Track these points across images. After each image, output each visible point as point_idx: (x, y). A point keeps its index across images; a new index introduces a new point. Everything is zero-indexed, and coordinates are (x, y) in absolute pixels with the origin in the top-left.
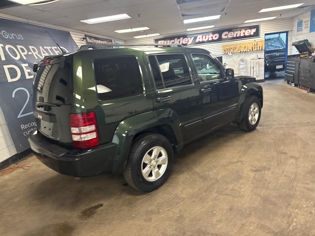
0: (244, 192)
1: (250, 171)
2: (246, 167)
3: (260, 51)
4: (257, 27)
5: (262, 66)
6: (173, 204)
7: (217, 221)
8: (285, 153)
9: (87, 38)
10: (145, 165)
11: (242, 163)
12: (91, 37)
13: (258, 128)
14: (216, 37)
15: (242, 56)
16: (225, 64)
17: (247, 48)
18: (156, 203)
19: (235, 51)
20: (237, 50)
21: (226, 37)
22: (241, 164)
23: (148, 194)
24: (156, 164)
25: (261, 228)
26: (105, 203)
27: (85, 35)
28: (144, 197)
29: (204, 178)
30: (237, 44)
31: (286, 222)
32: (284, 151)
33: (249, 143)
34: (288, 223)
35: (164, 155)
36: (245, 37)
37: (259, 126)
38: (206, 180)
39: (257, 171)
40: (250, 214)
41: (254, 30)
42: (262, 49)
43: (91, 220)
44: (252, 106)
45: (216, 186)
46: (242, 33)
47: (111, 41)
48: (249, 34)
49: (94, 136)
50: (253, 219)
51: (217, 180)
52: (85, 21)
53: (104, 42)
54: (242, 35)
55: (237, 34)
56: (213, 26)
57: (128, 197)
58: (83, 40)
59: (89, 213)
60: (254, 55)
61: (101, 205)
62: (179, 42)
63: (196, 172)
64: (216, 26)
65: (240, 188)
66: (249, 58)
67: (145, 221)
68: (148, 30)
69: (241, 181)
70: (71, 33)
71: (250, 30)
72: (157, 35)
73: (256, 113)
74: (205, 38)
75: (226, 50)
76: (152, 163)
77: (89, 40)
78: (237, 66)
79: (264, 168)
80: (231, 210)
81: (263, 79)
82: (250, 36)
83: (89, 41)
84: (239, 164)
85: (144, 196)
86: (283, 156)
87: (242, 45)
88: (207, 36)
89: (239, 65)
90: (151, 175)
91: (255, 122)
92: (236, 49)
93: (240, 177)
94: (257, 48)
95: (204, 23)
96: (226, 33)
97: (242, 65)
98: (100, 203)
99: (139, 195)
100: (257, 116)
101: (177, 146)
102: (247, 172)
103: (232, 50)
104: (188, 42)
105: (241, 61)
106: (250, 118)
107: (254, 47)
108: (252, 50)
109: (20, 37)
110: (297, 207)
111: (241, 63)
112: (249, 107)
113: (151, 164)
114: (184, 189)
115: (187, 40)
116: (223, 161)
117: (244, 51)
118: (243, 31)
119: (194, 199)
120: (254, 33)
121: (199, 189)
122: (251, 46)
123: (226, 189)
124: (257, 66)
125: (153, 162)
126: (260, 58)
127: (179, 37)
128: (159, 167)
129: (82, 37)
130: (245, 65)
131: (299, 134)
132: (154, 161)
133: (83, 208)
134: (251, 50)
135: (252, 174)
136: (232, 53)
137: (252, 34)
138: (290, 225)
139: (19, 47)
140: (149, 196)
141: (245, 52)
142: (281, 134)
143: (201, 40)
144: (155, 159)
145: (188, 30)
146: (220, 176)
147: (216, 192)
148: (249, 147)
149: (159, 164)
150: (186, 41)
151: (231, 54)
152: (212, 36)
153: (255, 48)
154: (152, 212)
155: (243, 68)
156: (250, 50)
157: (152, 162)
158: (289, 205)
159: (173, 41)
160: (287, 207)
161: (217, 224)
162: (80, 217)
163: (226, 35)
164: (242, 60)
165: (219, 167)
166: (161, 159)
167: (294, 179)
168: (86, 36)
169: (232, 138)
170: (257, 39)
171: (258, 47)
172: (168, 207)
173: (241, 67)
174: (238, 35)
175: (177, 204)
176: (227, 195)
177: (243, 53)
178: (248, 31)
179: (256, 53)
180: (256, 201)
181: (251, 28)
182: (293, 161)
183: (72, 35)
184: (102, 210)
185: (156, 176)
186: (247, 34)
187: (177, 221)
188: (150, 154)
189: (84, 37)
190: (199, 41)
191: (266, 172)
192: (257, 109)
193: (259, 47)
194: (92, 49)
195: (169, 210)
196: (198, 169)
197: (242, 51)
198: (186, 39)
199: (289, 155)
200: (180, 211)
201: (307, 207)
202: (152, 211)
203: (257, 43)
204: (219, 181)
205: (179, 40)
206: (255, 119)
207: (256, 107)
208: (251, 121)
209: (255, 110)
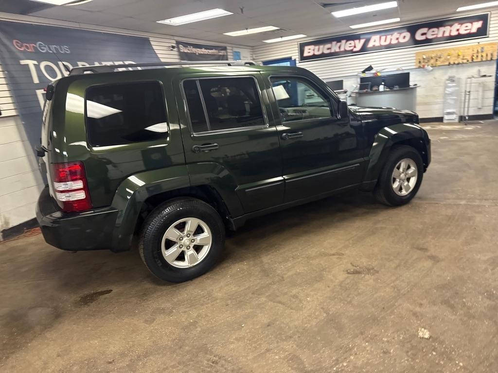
0: (308, 302)
1: (344, 271)
2: (341, 264)
3: (488, 62)
4: (484, 19)
5: (490, 90)
6: (196, 305)
7: (236, 339)
8: (424, 249)
9: (180, 46)
10: (169, 244)
11: (340, 257)
12: (186, 45)
14: (404, 37)
15: (453, 72)
16: (414, 87)
17: (461, 57)
18: (175, 300)
19: (439, 63)
20: (443, 62)
21: (423, 38)
22: (337, 258)
23: (175, 285)
24: (190, 244)
25: (291, 359)
26: (115, 289)
27: (176, 41)
28: (168, 289)
29: (265, 273)
30: (443, 50)
31: (334, 358)
32: (425, 247)
33: (379, 226)
34: (337, 360)
35: (207, 234)
36: (459, 37)
38: (268, 276)
39: (356, 272)
40: (291, 337)
41: (478, 25)
42: (491, 59)
43: (86, 309)
45: (275, 286)
46: (452, 30)
47: (225, 49)
48: (467, 32)
49: (81, 195)
50: (290, 346)
51: (283, 277)
52: (167, 22)
53: (211, 51)
54: (454, 33)
55: (444, 32)
56: (398, 20)
57: (148, 285)
58: (172, 50)
59: (87, 300)
60: (473, 71)
61: (109, 291)
62: (340, 47)
63: (262, 262)
64: (402, 19)
65: (308, 295)
66: (463, 74)
67: (146, 321)
68: (277, 30)
69: (316, 286)
70: (151, 39)
71: (469, 25)
72: (301, 37)
73: (413, 176)
74: (385, 41)
75: (422, 61)
76: (183, 241)
77: (183, 49)
78: (441, 89)
79: (369, 270)
80: (268, 326)
81: (491, 112)
82: (470, 36)
83: (182, 51)
84: (334, 258)
85: (170, 287)
86: (417, 254)
87: (452, 52)
88: (388, 36)
89: (446, 87)
90: (181, 257)
91: (406, 191)
92: (442, 60)
93: (320, 278)
94: (482, 56)
95: (374, 16)
96: (424, 30)
97: (450, 87)
98: (110, 288)
99: (164, 285)
100: (413, 182)
101: (232, 220)
102: (338, 274)
103: (432, 61)
104: (355, 47)
105: (448, 80)
106: (395, 185)
107: (475, 55)
108: (473, 59)
109: (65, 49)
110: (372, 339)
111: (449, 85)
113: (182, 244)
114: (227, 285)
115: (353, 45)
116: (313, 251)
117: (456, 62)
118: (456, 26)
119: (229, 302)
120: (479, 29)
121: (249, 288)
122: (470, 52)
123: (286, 294)
124: (481, 89)
125: (186, 241)
126: (485, 76)
127: (338, 39)
128: (198, 248)
129: (170, 45)
130: (457, 88)
131: (478, 218)
132: (186, 238)
133: (86, 292)
134: (470, 61)
135: (341, 276)
136: (432, 67)
137: (474, 30)
138: (336, 364)
139: (60, 63)
140: (174, 289)
141: (458, 64)
142: (447, 216)
143: (377, 44)
144: (188, 237)
145: (353, 27)
146: (290, 273)
147: (267, 297)
148: (373, 232)
149: (196, 244)
150: (351, 45)
151: (431, 68)
152: (398, 37)
153: (477, 56)
154: (162, 311)
155: (451, 94)
156: (468, 61)
157: (184, 239)
158: (362, 333)
159: (328, 46)
160: (356, 336)
161: (233, 343)
162: (76, 303)
163: (423, 34)
164: (451, 79)
165: (299, 260)
166: (202, 236)
167: (405, 294)
168: (178, 43)
169: (357, 216)
170: (483, 41)
171: (484, 55)
172: (186, 308)
173: (449, 90)
174: (447, 34)
175: (202, 305)
176: (280, 302)
177: (455, 66)
178: (467, 27)
179: (480, 66)
180: (315, 318)
181: (472, 19)
182: (428, 264)
183: (152, 43)
184: (105, 299)
185: (190, 262)
186: (463, 32)
187: (183, 329)
188: (181, 227)
189: (174, 45)
190: (374, 46)
191: (367, 277)
192: (413, 169)
193: (487, 55)
195: (185, 312)
196: (267, 259)
197: (452, 63)
198: (352, 42)
199: (428, 254)
200: (198, 316)
201: (388, 341)
202: (163, 309)
203: (482, 48)
204: (284, 281)
205: (339, 44)
206: (408, 187)
207: (411, 165)
208: (399, 188)
209: (410, 171)
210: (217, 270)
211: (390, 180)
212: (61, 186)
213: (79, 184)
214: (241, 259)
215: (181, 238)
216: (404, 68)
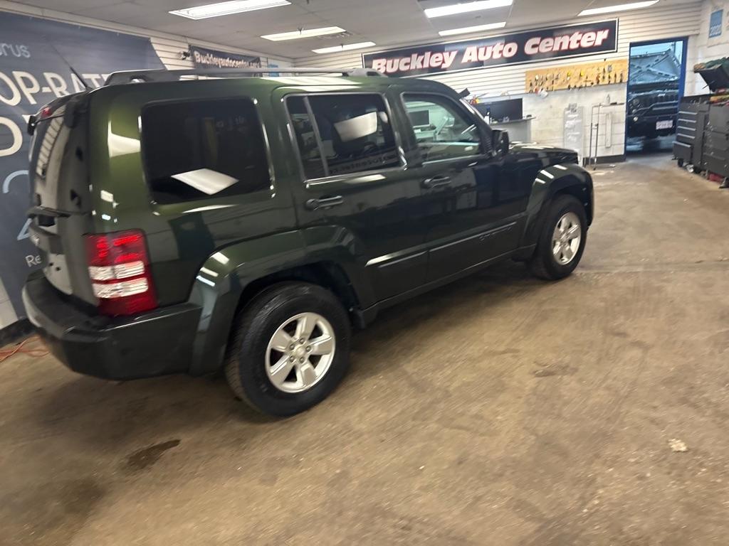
0: (501, 422)
1: (529, 373)
2: (521, 365)
3: (617, 85)
4: (611, 27)
5: (619, 123)
6: (333, 447)
7: (421, 488)
8: (623, 335)
9: (196, 53)
10: (276, 356)
11: (516, 354)
12: (204, 52)
13: (577, 271)
14: (510, 50)
15: (573, 98)
16: (528, 118)
17: (584, 78)
18: (296, 443)
19: (555, 86)
20: (561, 84)
21: (535, 51)
22: (513, 356)
23: (285, 420)
24: (304, 354)
25: (516, 507)
26: (186, 438)
27: (190, 46)
28: (274, 428)
29: (419, 387)
30: (560, 69)
31: (577, 496)
32: (622, 329)
33: (546, 307)
34: (581, 498)
35: (327, 334)
36: (581, 51)
37: (582, 267)
38: (424, 391)
39: (547, 374)
40: (501, 475)
41: (603, 35)
42: (621, 81)
43: (146, 475)
44: (564, 221)
45: (442, 405)
46: (572, 41)
47: (257, 60)
48: (590, 44)
49: (140, 287)
50: (505, 487)
51: (447, 392)
52: (183, 13)
53: (238, 63)
54: (574, 46)
55: (561, 43)
56: (502, 25)
57: (239, 426)
58: (183, 59)
59: (142, 460)
60: (601, 96)
61: (176, 443)
62: (422, 62)
63: (405, 373)
64: (509, 24)
65: (496, 413)
66: (588, 101)
67: (263, 481)
68: (341, 33)
69: (502, 397)
70: (152, 40)
71: (593, 34)
72: (367, 46)
73: (575, 238)
74: (485, 55)
75: (534, 83)
76: (294, 350)
77: (200, 59)
78: (560, 121)
79: (564, 369)
80: (460, 463)
81: (622, 153)
82: (593, 49)
83: (199, 61)
84: (508, 356)
85: (276, 424)
86: (617, 341)
87: (573, 71)
88: (488, 48)
89: (565, 119)
90: (292, 377)
91: (569, 258)
92: (559, 81)
93: (500, 388)
94: (609, 77)
95: (477, 17)
96: (536, 40)
97: (572, 119)
98: (175, 437)
99: (265, 421)
100: (575, 244)
101: (360, 313)
102: (523, 378)
103: (547, 84)
104: (444, 62)
105: (568, 109)
106: (556, 250)
107: (601, 76)
108: (598, 82)
109: (22, 51)
110: (614, 462)
111: (570, 116)
112: (555, 222)
113: (293, 354)
114: (368, 412)
115: (441, 59)
116: (473, 350)
117: (578, 86)
118: (577, 36)
119: (383, 436)
120: (604, 41)
121: (403, 412)
122: (595, 73)
123: (462, 414)
124: (609, 122)
125: (299, 350)
126: (615, 104)
127: (420, 51)
128: (314, 360)
129: (182, 51)
130: (579, 121)
131: (669, 288)
132: (299, 345)
133: (135, 447)
134: (595, 84)
135: (531, 382)
136: (547, 91)
137: (599, 42)
138: (584, 504)
139: (18, 75)
140: (286, 426)
141: (580, 87)
142: (629, 288)
143: (474, 59)
144: (302, 343)
145: (442, 33)
146: (456, 384)
147: (438, 421)
148: (544, 317)
149: (313, 353)
150: (437, 60)
151: (546, 94)
152: (501, 49)
153: (604, 78)
154: (283, 462)
155: (573, 128)
156: (592, 84)
157: (296, 348)
158: (597, 456)
159: (407, 60)
160: (591, 462)
161: (418, 496)
162: (123, 469)
163: (534, 46)
164: (572, 109)
165: (459, 364)
166: (319, 341)
167: (626, 397)
168: (192, 48)
169: (509, 296)
170: (610, 56)
171: (612, 76)
172: (319, 453)
173: (570, 123)
174: (565, 47)
175: (343, 445)
176: (460, 428)
177: (576, 90)
178: (590, 37)
179: (607, 90)
180: (523, 444)
181: (597, 28)
182: (636, 353)
183: (155, 47)
184: (174, 454)
185: (306, 381)
186: (585, 44)
187: (332, 484)
188: (291, 329)
189: (187, 51)
190: (469, 61)
191: (566, 378)
192: (575, 227)
193: (615, 76)
194: (142, 81)
195: (320, 459)
196: (411, 367)
197: (572, 86)
198: (439, 55)
199: (630, 339)
200: (346, 462)
201: (636, 463)
202: (282, 459)
203: (610, 66)
204: (450, 396)
205: (421, 58)
206: (570, 252)
207: (573, 223)
208: (560, 255)
209: (572, 230)
210: (341, 390)
211: (549, 245)
212: (101, 273)
213: (137, 268)
214: (373, 372)
215: (291, 347)
216: (510, 93)
